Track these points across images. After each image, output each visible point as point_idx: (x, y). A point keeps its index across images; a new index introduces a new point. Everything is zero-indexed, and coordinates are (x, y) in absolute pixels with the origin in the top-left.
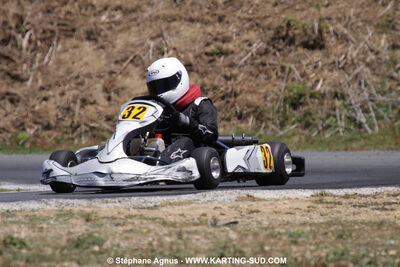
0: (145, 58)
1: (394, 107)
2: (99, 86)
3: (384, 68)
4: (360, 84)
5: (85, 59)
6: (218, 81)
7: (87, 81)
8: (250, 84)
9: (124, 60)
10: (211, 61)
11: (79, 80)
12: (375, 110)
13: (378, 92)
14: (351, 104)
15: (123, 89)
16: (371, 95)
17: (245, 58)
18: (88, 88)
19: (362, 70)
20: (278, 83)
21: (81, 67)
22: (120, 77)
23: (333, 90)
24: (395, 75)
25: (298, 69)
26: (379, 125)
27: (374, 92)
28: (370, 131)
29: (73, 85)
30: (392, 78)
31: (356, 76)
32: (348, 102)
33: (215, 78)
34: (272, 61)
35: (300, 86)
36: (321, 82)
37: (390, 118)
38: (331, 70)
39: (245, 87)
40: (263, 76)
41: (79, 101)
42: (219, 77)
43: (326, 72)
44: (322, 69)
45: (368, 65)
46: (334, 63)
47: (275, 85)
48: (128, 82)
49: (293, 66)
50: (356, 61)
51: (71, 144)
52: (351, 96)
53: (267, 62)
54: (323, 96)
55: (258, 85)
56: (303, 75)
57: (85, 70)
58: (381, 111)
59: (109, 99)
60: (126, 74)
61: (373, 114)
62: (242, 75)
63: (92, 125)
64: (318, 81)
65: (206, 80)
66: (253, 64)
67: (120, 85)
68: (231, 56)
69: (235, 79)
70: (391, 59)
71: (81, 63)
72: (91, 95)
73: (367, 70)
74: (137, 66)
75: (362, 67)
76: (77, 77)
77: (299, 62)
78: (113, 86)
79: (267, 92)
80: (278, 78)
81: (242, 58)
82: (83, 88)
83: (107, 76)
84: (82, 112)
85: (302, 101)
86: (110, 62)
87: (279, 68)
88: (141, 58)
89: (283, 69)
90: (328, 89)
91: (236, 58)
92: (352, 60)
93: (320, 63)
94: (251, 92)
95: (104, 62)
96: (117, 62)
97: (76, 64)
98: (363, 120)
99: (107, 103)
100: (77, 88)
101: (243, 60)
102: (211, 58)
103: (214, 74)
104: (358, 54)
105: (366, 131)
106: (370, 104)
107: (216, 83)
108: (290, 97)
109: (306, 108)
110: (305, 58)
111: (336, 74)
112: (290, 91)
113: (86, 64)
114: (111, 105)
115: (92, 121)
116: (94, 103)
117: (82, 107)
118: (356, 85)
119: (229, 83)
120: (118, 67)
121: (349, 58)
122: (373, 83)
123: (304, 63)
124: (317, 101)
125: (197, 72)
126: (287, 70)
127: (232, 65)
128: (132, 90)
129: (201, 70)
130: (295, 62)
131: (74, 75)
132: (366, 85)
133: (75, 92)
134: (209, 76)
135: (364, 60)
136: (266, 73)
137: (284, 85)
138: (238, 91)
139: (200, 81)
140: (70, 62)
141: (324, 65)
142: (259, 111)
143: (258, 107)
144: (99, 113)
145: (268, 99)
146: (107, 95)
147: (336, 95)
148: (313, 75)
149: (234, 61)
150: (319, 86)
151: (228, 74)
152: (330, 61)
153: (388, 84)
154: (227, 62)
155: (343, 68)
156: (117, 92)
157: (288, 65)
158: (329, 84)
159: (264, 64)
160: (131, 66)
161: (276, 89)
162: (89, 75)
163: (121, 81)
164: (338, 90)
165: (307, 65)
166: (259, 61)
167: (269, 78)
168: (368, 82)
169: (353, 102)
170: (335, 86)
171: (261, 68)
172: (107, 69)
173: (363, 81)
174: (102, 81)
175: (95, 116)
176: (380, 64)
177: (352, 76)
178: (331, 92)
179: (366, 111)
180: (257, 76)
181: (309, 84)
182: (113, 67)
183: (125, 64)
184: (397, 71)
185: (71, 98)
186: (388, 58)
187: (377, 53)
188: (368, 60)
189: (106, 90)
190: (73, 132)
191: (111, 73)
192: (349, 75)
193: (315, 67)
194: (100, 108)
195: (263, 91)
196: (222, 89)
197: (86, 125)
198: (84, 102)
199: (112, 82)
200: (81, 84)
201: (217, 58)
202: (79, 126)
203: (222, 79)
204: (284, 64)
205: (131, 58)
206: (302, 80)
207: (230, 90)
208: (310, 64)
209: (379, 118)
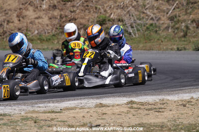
0: (35, 3)
1: (144, 26)
2: (15, 15)
3: (140, 8)
4: (130, 15)
5: (9, 3)
6: (67, 13)
7: (10, 12)
8: (82, 14)
9: (26, 3)
10: (65, 4)
11: (6, 12)
12: (136, 27)
13: (137, 19)
14: (126, 24)
15: (26, 16)
16: (135, 20)
17: (79, 3)
18: (10, 16)
19: (131, 9)
20: (93, 14)
21: (7, 6)
22: (24, 11)
23: (118, 18)
24: (145, 11)
25: (103, 8)
26: (138, 34)
27: (136, 19)
28: (134, 36)
29: (3, 14)
30: (144, 13)
31: (128, 12)
32: (124, 23)
33: (66, 12)
34: (91, 5)
35: (104, 16)
36: (113, 14)
37: (143, 31)
38: (117, 9)
39: (79, 16)
40: (87, 11)
41: (6, 21)
42: (68, 11)
43: (115, 10)
44: (113, 8)
45: (133, 7)
46: (118, 6)
47: (92, 15)
48: (27, 13)
49: (100, 7)
50: (128, 5)
51: (3, 41)
52: (126, 21)
53: (89, 5)
54: (114, 20)
55: (85, 15)
56: (105, 11)
57: (9, 8)
58: (139, 27)
59: (19, 20)
60: (27, 9)
61: (135, 28)
62: (78, 11)
63: (12, 32)
64: (111, 14)
65: (62, 13)
66: (83, 6)
67: (24, 14)
68: (73, 2)
69: (75, 12)
70: (143, 5)
71: (7, 4)
72: (11, 19)
73: (133, 9)
74: (32, 6)
75: (131, 7)
76: (5, 11)
77: (103, 5)
78: (21, 15)
79: (89, 18)
80: (94, 12)
81: (78, 3)
82: (8, 16)
83: (18, 11)
84: (7, 26)
85: (104, 22)
86: (20, 4)
87: (94, 7)
88: (33, 3)
89: (96, 8)
90: (116, 17)
91: (76, 3)
92: (126, 5)
93: (112, 6)
94: (82, 18)
95: (17, 4)
96: (23, 4)
97: (4, 5)
98: (131, 31)
99: (18, 22)
100: (5, 16)
101: (78, 4)
102: (64, 3)
103: (66, 10)
104: (129, 2)
105: (132, 36)
106: (134, 24)
107: (67, 14)
108: (99, 21)
109: (106, 26)
110: (106, 3)
111: (119, 11)
112: (99, 18)
113: (9, 5)
114: (20, 23)
115: (12, 30)
116: (13, 22)
117: (7, 24)
118: (128, 15)
119: (72, 14)
120: (24, 6)
121: (125, 3)
122: (136, 15)
123: (105, 5)
124: (111, 23)
125: (59, 9)
126: (98, 9)
127: (73, 6)
128: (30, 16)
129: (60, 8)
130: (101, 5)
131: (4, 10)
132: (132, 16)
133: (4, 17)
134: (64, 11)
135: (131, 5)
136: (89, 10)
137: (96, 15)
138: (76, 18)
139: (59, 13)
140: (2, 4)
141: (114, 7)
142: (85, 27)
143: (85, 25)
144: (15, 27)
145: (90, 21)
146: (18, 19)
147: (119, 20)
148: (109, 11)
149: (75, 4)
150: (112, 16)
151: (72, 10)
152: (117, 5)
153: (142, 15)
154: (72, 5)
155: (122, 8)
156: (23, 18)
157: (98, 7)
158: (117, 15)
159: (88, 6)
160: (29, 6)
161: (93, 17)
162: (10, 10)
163: (25, 13)
164: (120, 18)
165: (107, 7)
166: (85, 4)
167: (90, 12)
168: (134, 14)
169: (127, 23)
170: (119, 16)
171: (86, 7)
172: (19, 7)
173: (131, 14)
174: (16, 12)
175: (13, 28)
176: (138, 7)
177: (126, 11)
178: (117, 19)
179: (132, 27)
180: (85, 11)
181: (108, 15)
182: (21, 6)
183: (26, 5)
184: (146, 10)
185: (2, 20)
186: (142, 3)
187: (137, 2)
188: (133, 5)
189: (18, 16)
190: (4, 35)
191: (20, 9)
192: (125, 11)
193: (110, 8)
194: (15, 25)
195: (87, 18)
196: (69, 17)
197: (9, 32)
198: (8, 22)
199: (21, 13)
200: (7, 14)
201: (67, 3)
202: (6, 33)
203: (69, 12)
204: (96, 6)
205: (29, 2)
206: (104, 13)
207: (73, 17)
208: (108, 6)
209: (138, 30)
